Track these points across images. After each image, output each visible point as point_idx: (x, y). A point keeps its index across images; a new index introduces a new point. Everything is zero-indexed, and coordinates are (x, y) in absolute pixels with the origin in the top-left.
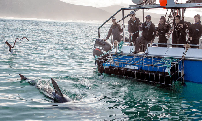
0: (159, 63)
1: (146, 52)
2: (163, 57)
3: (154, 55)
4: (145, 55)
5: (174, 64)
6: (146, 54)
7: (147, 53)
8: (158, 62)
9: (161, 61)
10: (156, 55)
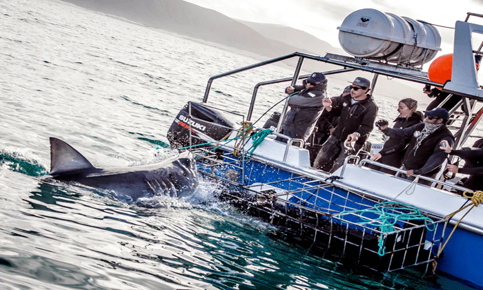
0: (359, 213)
1: (337, 173)
2: (381, 201)
3: (358, 188)
4: (329, 181)
5: (405, 226)
6: (334, 178)
7: (339, 178)
8: (356, 210)
9: (367, 210)
10: (364, 191)
